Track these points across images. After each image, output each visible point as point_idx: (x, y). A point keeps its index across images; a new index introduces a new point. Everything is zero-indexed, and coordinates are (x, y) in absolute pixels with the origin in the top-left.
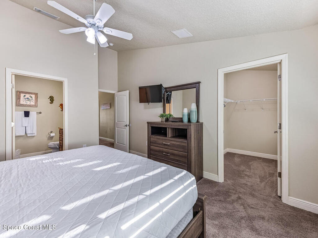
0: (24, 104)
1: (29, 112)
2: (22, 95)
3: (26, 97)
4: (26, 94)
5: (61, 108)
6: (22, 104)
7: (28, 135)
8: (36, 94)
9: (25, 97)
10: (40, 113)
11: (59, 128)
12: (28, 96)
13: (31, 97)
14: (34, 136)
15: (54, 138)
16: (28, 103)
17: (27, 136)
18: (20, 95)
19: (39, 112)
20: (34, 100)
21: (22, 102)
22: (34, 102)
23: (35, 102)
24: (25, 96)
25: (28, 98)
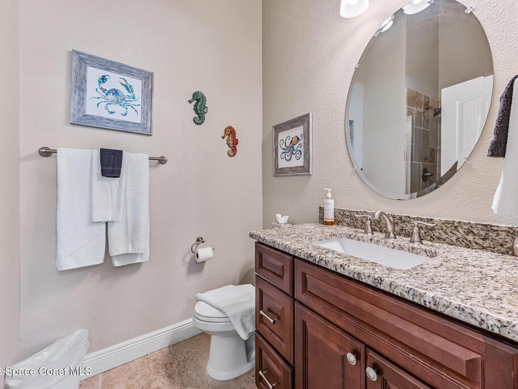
0: (101, 118)
1: (121, 152)
2: (93, 74)
3: (107, 86)
4: (108, 69)
5: (228, 144)
6: (93, 118)
7: (117, 263)
8: (147, 78)
9: (103, 85)
10: (162, 161)
11: (252, 236)
12: (114, 80)
13: (129, 88)
14: (140, 264)
15: (206, 264)
16: (118, 113)
17: (111, 264)
18: (85, 70)
19: (158, 156)
20: (139, 102)
21: (91, 109)
22: (139, 109)
23: (143, 112)
24: (103, 79)
25: (115, 92)
